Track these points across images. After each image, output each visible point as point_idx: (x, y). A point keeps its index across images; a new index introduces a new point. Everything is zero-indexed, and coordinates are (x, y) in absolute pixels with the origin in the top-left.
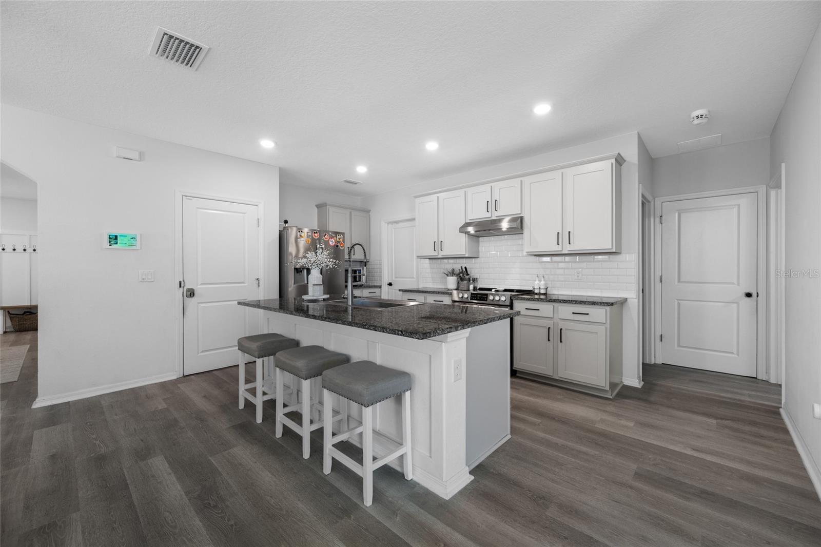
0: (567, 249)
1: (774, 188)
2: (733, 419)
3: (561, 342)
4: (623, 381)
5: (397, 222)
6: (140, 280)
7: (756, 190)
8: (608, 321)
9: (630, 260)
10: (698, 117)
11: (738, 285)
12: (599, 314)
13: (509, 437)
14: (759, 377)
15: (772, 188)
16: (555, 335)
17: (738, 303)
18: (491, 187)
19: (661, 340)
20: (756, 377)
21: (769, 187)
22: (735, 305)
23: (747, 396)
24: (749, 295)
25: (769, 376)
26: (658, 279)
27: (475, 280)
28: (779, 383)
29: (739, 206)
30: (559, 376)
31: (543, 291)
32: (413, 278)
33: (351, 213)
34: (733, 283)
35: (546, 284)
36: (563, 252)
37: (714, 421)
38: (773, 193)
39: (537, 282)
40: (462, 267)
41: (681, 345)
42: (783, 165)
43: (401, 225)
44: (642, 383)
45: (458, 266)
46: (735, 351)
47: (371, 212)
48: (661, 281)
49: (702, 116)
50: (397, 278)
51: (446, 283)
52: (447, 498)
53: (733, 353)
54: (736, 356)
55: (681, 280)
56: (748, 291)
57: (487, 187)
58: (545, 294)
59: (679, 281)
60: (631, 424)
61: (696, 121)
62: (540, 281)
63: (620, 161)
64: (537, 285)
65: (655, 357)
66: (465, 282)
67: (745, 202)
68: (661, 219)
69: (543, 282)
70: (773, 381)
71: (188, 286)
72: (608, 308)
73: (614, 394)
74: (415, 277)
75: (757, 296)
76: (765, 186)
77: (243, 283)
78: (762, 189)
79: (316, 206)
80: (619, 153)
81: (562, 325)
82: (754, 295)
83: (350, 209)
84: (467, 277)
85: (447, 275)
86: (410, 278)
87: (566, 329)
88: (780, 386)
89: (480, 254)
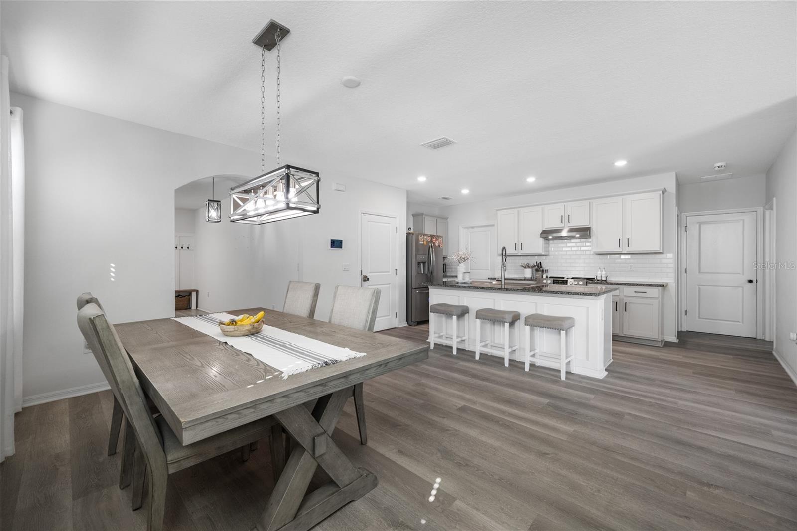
0: (626, 249)
1: (769, 209)
2: (743, 356)
3: (626, 311)
4: (665, 338)
5: (473, 227)
6: (344, 269)
7: (755, 210)
8: (660, 296)
9: (670, 257)
10: (719, 167)
11: (743, 275)
12: (654, 292)
13: (612, 360)
14: (758, 338)
15: (767, 209)
16: (621, 307)
17: (743, 287)
18: (565, 206)
19: (686, 314)
20: (755, 337)
21: (765, 209)
22: (741, 288)
23: (750, 346)
24: (750, 282)
25: (765, 336)
26: (683, 271)
27: (547, 271)
28: (772, 340)
29: (743, 220)
30: (624, 333)
31: (604, 279)
32: (488, 270)
33: (437, 220)
34: (739, 274)
35: (606, 274)
36: (623, 252)
37: (732, 356)
38: (767, 212)
39: (599, 273)
40: (537, 262)
41: (701, 317)
42: (774, 199)
43: (476, 229)
44: (678, 340)
45: (533, 261)
46: (741, 321)
47: (448, 219)
48: (686, 272)
49: (721, 166)
50: (472, 270)
51: (523, 274)
52: (601, 378)
53: (738, 322)
54: (741, 324)
55: (701, 271)
56: (749, 279)
57: (561, 206)
58: (606, 281)
59: (700, 272)
60: (681, 357)
61: (717, 169)
62: (602, 271)
63: (664, 192)
64: (600, 275)
65: (681, 326)
66: (540, 273)
67: (748, 219)
68: (686, 228)
69: (604, 273)
70: (767, 339)
71: (364, 274)
72: (660, 288)
73: (663, 344)
74: (490, 269)
75: (757, 282)
76: (762, 207)
77: (388, 272)
78: (760, 210)
79: (413, 215)
80: (665, 189)
81: (626, 300)
82: (754, 281)
83: (436, 217)
84: (542, 269)
85: (525, 268)
86: (486, 270)
87: (630, 303)
88: (773, 342)
89: (550, 252)
